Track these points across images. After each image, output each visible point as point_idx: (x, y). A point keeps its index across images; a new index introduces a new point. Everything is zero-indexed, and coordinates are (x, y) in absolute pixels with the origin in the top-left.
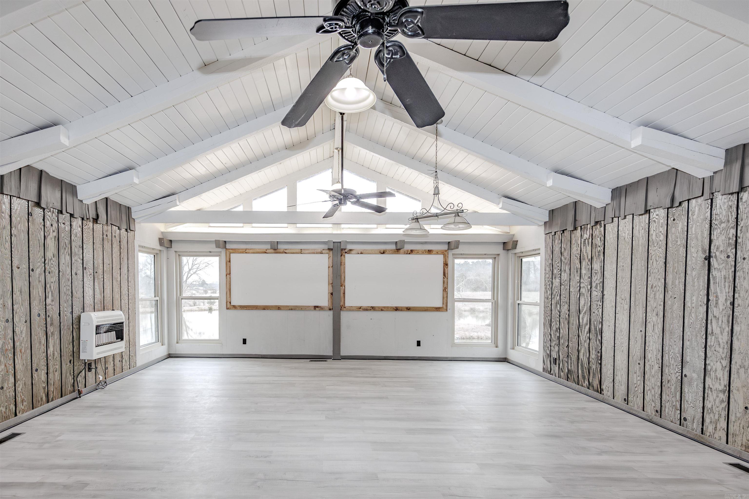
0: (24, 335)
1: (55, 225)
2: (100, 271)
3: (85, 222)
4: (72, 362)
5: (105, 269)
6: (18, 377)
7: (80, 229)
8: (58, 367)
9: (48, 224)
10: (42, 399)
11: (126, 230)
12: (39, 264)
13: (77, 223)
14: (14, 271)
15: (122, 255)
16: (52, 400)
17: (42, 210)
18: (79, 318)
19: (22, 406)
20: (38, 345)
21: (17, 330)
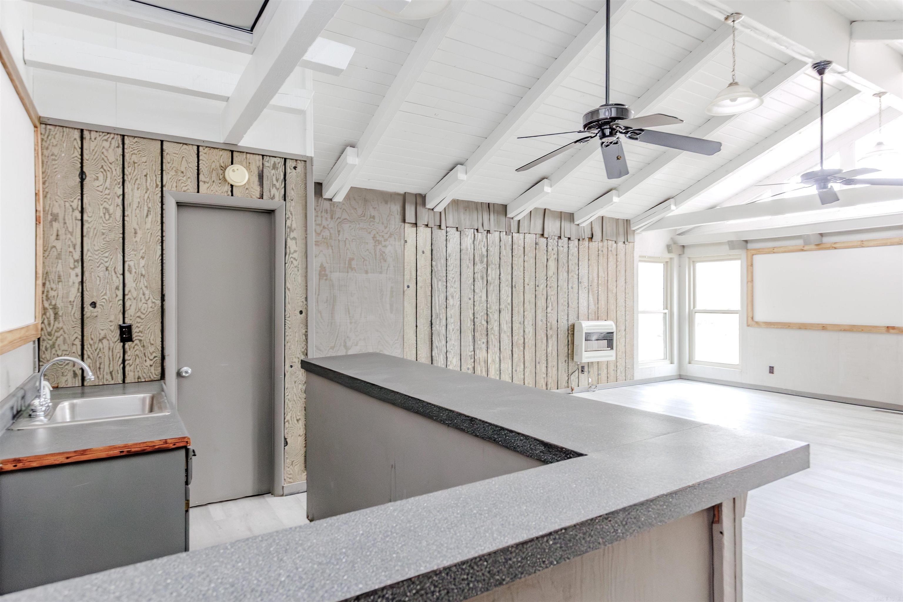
0: (531, 335)
2: (595, 284)
3: (581, 242)
4: (567, 362)
5: (600, 282)
6: (526, 365)
7: (576, 249)
8: (555, 364)
9: (550, 248)
10: (542, 386)
11: (624, 243)
12: (543, 281)
13: (574, 244)
14: (525, 287)
15: (618, 267)
17: (545, 239)
18: (574, 325)
20: (540, 343)
21: (526, 330)
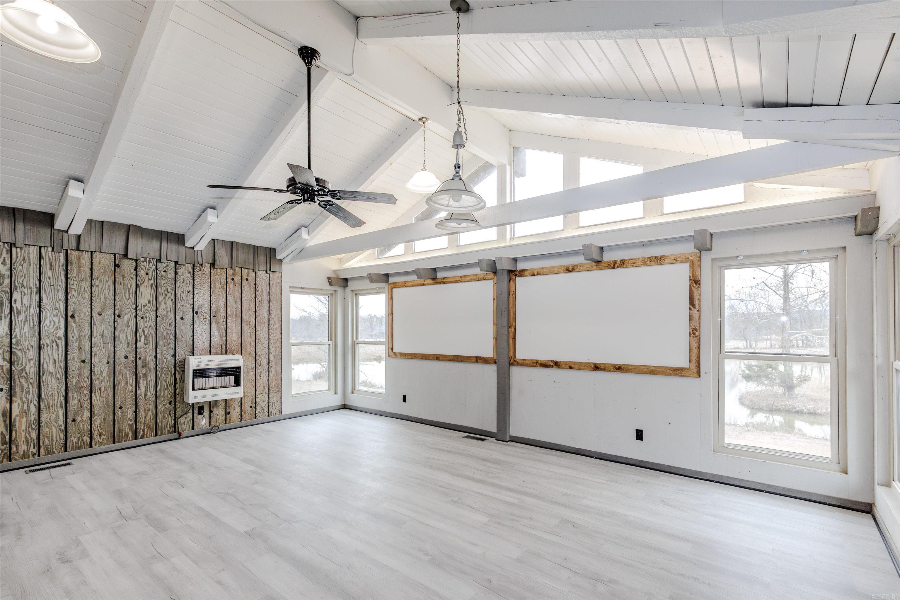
0: (104, 375)
1: (152, 273)
2: (221, 315)
3: (197, 268)
4: (173, 403)
5: (229, 312)
6: (96, 411)
7: (189, 275)
8: (152, 406)
11: (266, 271)
13: (185, 269)
15: (259, 298)
16: (142, 437)
17: (133, 261)
18: (184, 361)
19: (99, 439)
20: (123, 385)
21: (96, 370)
